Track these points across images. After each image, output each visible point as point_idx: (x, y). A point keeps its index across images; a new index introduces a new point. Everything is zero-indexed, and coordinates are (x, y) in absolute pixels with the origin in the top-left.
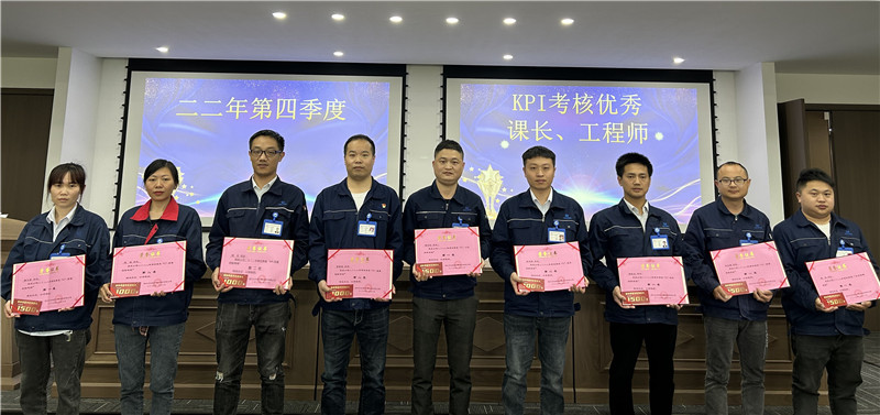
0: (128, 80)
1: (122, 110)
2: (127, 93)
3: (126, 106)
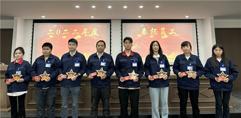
0: (33, 26)
2: (33, 29)
3: (33, 33)
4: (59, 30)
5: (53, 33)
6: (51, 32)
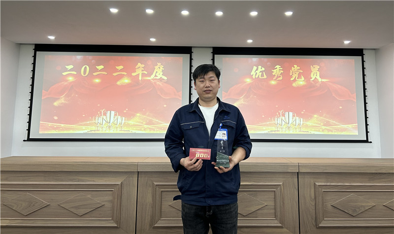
0: (35, 57)
1: (32, 74)
4: (86, 67)
5: (75, 73)
6: (71, 70)
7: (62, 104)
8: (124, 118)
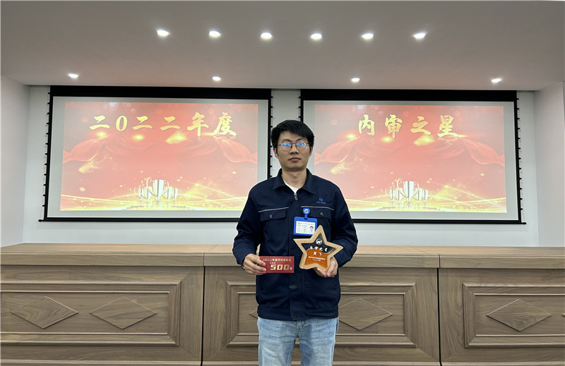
0: (51, 104)
1: (47, 128)
2: (50, 114)
3: (50, 124)
5: (108, 127)
6: (102, 123)
7: (90, 169)
8: (177, 190)
